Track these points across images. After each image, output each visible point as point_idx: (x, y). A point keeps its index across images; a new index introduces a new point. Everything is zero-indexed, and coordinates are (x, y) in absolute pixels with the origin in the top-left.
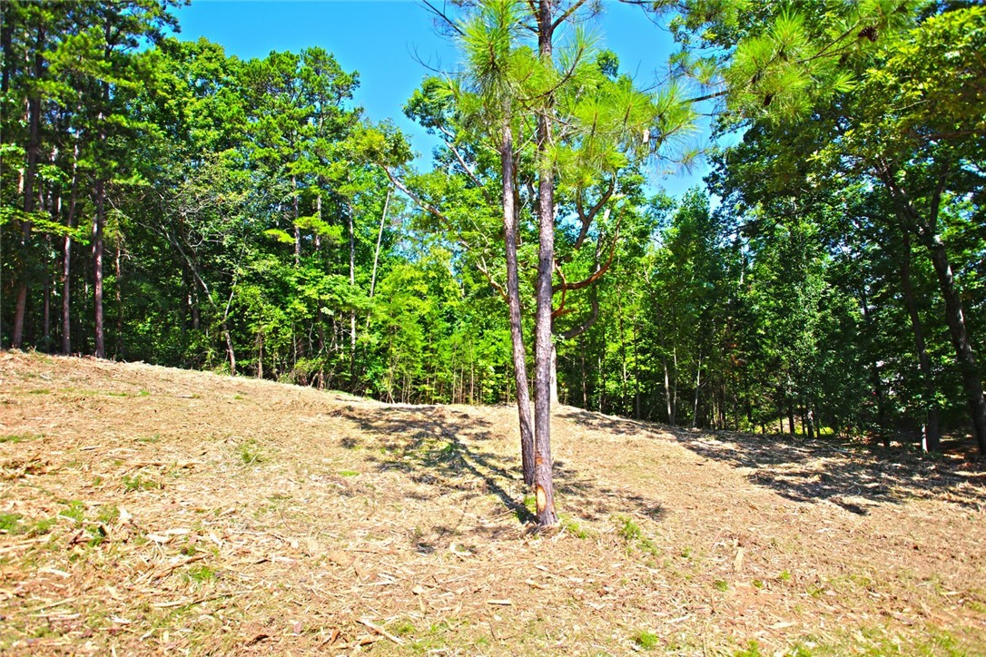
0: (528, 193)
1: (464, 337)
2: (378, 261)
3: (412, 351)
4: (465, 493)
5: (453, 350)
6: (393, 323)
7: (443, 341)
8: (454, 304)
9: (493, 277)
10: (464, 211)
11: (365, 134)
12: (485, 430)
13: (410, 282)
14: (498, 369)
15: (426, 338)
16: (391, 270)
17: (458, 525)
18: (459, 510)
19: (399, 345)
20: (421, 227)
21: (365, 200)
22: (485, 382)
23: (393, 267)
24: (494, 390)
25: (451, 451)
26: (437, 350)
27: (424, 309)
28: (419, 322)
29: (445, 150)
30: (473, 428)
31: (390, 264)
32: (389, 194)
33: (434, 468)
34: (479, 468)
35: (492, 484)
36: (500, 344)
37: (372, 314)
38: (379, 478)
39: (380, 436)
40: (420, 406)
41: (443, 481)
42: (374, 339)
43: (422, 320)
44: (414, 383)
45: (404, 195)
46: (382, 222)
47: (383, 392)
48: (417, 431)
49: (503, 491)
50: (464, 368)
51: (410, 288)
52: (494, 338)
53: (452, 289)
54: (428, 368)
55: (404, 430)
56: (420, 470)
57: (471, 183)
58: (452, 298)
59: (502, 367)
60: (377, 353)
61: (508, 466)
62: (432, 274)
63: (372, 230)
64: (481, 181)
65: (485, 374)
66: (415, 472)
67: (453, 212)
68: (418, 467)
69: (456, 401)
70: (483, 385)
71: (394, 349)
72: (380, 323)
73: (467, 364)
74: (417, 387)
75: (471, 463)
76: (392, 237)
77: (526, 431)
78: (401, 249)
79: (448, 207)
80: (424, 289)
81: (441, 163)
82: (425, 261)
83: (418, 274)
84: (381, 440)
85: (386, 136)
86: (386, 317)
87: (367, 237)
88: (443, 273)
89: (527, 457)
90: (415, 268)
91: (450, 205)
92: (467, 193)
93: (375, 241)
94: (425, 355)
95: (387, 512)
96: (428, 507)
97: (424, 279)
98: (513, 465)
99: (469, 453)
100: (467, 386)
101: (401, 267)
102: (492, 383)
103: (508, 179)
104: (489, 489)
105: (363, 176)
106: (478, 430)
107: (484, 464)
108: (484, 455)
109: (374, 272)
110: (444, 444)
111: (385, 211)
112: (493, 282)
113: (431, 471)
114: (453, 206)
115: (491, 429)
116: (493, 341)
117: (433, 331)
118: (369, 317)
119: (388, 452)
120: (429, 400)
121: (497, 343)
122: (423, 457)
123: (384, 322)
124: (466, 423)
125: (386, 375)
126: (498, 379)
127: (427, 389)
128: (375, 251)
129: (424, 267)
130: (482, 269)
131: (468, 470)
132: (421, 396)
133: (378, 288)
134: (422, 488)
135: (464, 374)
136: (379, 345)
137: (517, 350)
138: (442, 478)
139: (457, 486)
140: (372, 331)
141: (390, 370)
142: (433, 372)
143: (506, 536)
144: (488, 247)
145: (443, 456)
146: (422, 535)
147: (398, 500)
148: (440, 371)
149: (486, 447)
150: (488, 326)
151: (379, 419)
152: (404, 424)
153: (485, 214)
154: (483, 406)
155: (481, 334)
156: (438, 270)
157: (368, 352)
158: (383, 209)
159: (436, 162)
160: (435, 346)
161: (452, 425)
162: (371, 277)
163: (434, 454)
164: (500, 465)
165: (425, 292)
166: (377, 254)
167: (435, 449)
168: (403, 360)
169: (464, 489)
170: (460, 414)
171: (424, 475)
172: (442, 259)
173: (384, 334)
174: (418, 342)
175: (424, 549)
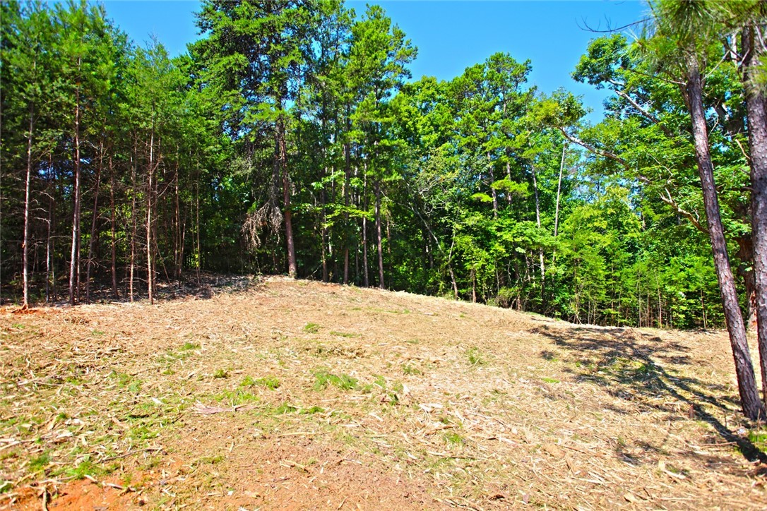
0: (717, 115)
1: (649, 265)
2: (559, 206)
3: (594, 279)
4: (667, 414)
5: (637, 278)
6: (577, 256)
7: (625, 270)
8: (635, 235)
9: (680, 205)
10: (642, 149)
11: (541, 106)
12: (682, 354)
13: (590, 220)
14: (689, 295)
15: (608, 268)
16: (571, 212)
17: (663, 444)
18: (662, 430)
19: (583, 275)
20: (598, 172)
21: (544, 159)
22: (675, 307)
23: (573, 209)
24: (687, 315)
25: (646, 371)
26: (620, 277)
27: (605, 242)
28: (600, 254)
29: (616, 99)
30: (668, 351)
31: (570, 207)
32: (564, 149)
33: (630, 385)
34: (680, 392)
35: (699, 410)
36: (691, 270)
37: (557, 250)
38: (576, 388)
39: (574, 351)
40: (608, 328)
41: (641, 399)
42: (561, 270)
43: (603, 252)
44: (599, 307)
45: (580, 147)
46: (561, 173)
47: (571, 315)
48: (608, 349)
49: (714, 420)
50: (649, 293)
51: (589, 225)
52: (683, 264)
53: (632, 222)
54: (611, 294)
55: (595, 348)
56: (615, 386)
57: (645, 122)
58: (632, 230)
59: (695, 293)
60: (564, 282)
61: (717, 394)
62: (610, 211)
63: (552, 182)
64: (658, 117)
65: (674, 300)
66: (610, 387)
67: (630, 152)
68: (613, 383)
69: (643, 325)
70: (673, 310)
71: (578, 278)
72: (565, 257)
73: (653, 290)
74: (602, 311)
75: (669, 385)
76: (570, 184)
77: (742, 361)
78: (579, 193)
79: (624, 149)
80: (604, 225)
81: (613, 112)
82: (602, 200)
83: (596, 212)
84: (575, 355)
85: (559, 102)
86: (570, 252)
87: (548, 188)
88: (621, 209)
89: (746, 388)
90: (593, 207)
91: (626, 147)
92: (643, 132)
93: (555, 190)
94: (608, 283)
95: (587, 419)
96: (629, 421)
97: (602, 216)
98: (723, 394)
99: (667, 376)
100: (654, 311)
101: (580, 208)
102: (684, 308)
103: (698, 107)
104: (697, 414)
105: (541, 140)
106: (674, 353)
107: (688, 389)
108: (684, 379)
109: (556, 216)
110: (638, 364)
111: (562, 164)
112: (680, 210)
113: (628, 388)
114: (629, 146)
115: (689, 354)
116: (682, 267)
117: (615, 261)
118: (555, 253)
119: (582, 366)
120: (615, 323)
121: (687, 269)
122: (617, 373)
123: (568, 256)
124: (659, 346)
125: (572, 300)
126: (690, 304)
127: (612, 312)
128: (556, 198)
129: (602, 206)
130: (667, 200)
131: (668, 392)
132: (606, 318)
133: (560, 228)
134: (618, 402)
135: (650, 299)
136: (564, 275)
137: (722, 275)
138: (640, 396)
139: (657, 406)
140: (558, 264)
141: (576, 296)
142: (617, 297)
143: (726, 469)
144: (672, 178)
145: (637, 375)
146: (625, 446)
147: (597, 409)
148: (625, 296)
149: (686, 371)
150: (675, 253)
151: (571, 337)
152: (595, 343)
153: (665, 147)
154: (676, 331)
155: (666, 262)
156: (617, 207)
157: (556, 281)
158: (560, 163)
159: (608, 112)
160: (617, 274)
161: (644, 347)
162: (554, 219)
163: (628, 373)
164: (708, 392)
165: (604, 227)
166: (558, 200)
167: (629, 368)
168: (587, 288)
169: (665, 410)
170: (651, 337)
171: (620, 391)
172: (619, 196)
173: (569, 266)
174: (601, 272)
175: (630, 459)
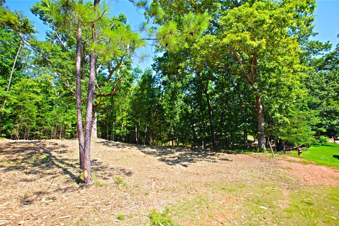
0: (89, 58)
1: (57, 112)
2: (13, 75)
3: (31, 117)
4: (53, 176)
5: (53, 117)
6: (21, 104)
7: (47, 113)
8: (54, 98)
9: (72, 89)
10: (60, 60)
11: (5, 14)
12: (65, 149)
13: (32, 86)
14: (73, 125)
15: (39, 112)
16: (20, 80)
17: (48, 189)
18: (49, 183)
19: (23, 114)
20: (38, 64)
21: (5, 46)
22: (67, 130)
23: (22, 79)
24: (71, 133)
25: (48, 159)
26: (44, 117)
27: (38, 99)
28: (35, 105)
29: (52, 33)
30: (59, 149)
31: (20, 77)
32: (21, 45)
33: (38, 167)
34: (61, 165)
35: (66, 170)
36: (74, 115)
37: (7, 99)
38: (4, 175)
39: (8, 155)
40: (33, 141)
41: (42, 172)
42: (9, 111)
43: (37, 104)
44: (31, 131)
45: (29, 48)
46: (16, 58)
47: (13, 135)
48: (30, 151)
49: (70, 173)
50: (57, 124)
51: (31, 89)
52: (72, 113)
53: (53, 92)
54: (39, 124)
55: (23, 151)
56: (30, 169)
57: (64, 50)
58: (53, 96)
59: (75, 124)
60: (10, 117)
61: (74, 163)
62: (43, 85)
63: (9, 60)
64: (69, 50)
65: (67, 127)
66: (27, 170)
67: (55, 60)
68: (29, 168)
69: (53, 138)
70: (66, 131)
71: (20, 116)
72: (13, 104)
73: (59, 123)
74: (33, 133)
75: (57, 163)
76: (22, 65)
77: (82, 149)
78: (27, 71)
79: (52, 58)
80: (39, 91)
81: (50, 38)
82: (40, 79)
83: (35, 84)
84: (8, 157)
85: (19, 18)
86: (16, 101)
87: (6, 63)
88: (49, 85)
89: (82, 159)
90: (34, 81)
91: (53, 57)
92: (62, 53)
93: (11, 66)
94: (37, 119)
95: (8, 190)
96: (33, 184)
97: (39, 86)
98: (76, 162)
99: (56, 159)
100: (58, 132)
101: (26, 80)
102: (70, 130)
103: (79, 51)
104: (64, 173)
105: (4, 33)
106: (62, 149)
107: (63, 163)
108: (63, 159)
109: (10, 80)
110: (44, 156)
111: (18, 53)
112: (71, 91)
113: (37, 169)
114: (54, 57)
115: (68, 149)
116: (71, 114)
117: (43, 109)
118: (6, 100)
119: (12, 162)
120: (39, 138)
121: (73, 115)
122: (33, 163)
123: (15, 103)
124: (56, 147)
125: (15, 127)
126: (73, 129)
127: (38, 133)
128: (11, 70)
129: (39, 81)
130: (67, 85)
131: (55, 166)
132: (35, 136)
133: (12, 88)
134: (30, 177)
135: (57, 127)
136: (11, 113)
137: (79, 118)
138: (42, 171)
139: (49, 173)
140: (7, 107)
141: (18, 125)
142: (42, 126)
143: (70, 190)
144: (70, 77)
145: (43, 162)
146: (28, 197)
147: (16, 183)
148: (46, 125)
149: (65, 156)
150: (69, 108)
151: (8, 147)
152: (23, 149)
153: (69, 63)
154: (65, 140)
155: (66, 111)
156: (47, 83)
157: (5, 117)
158: (17, 52)
159: (47, 37)
160: (43, 115)
161: (49, 148)
162: (8, 82)
163: (39, 161)
164: (70, 163)
165: (39, 92)
166: (12, 72)
167: (39, 159)
168: (25, 121)
169: (52, 174)
170: (54, 143)
171: (32, 170)
172: (49, 79)
173: (15, 109)
174: (34, 113)
175: (28, 203)
